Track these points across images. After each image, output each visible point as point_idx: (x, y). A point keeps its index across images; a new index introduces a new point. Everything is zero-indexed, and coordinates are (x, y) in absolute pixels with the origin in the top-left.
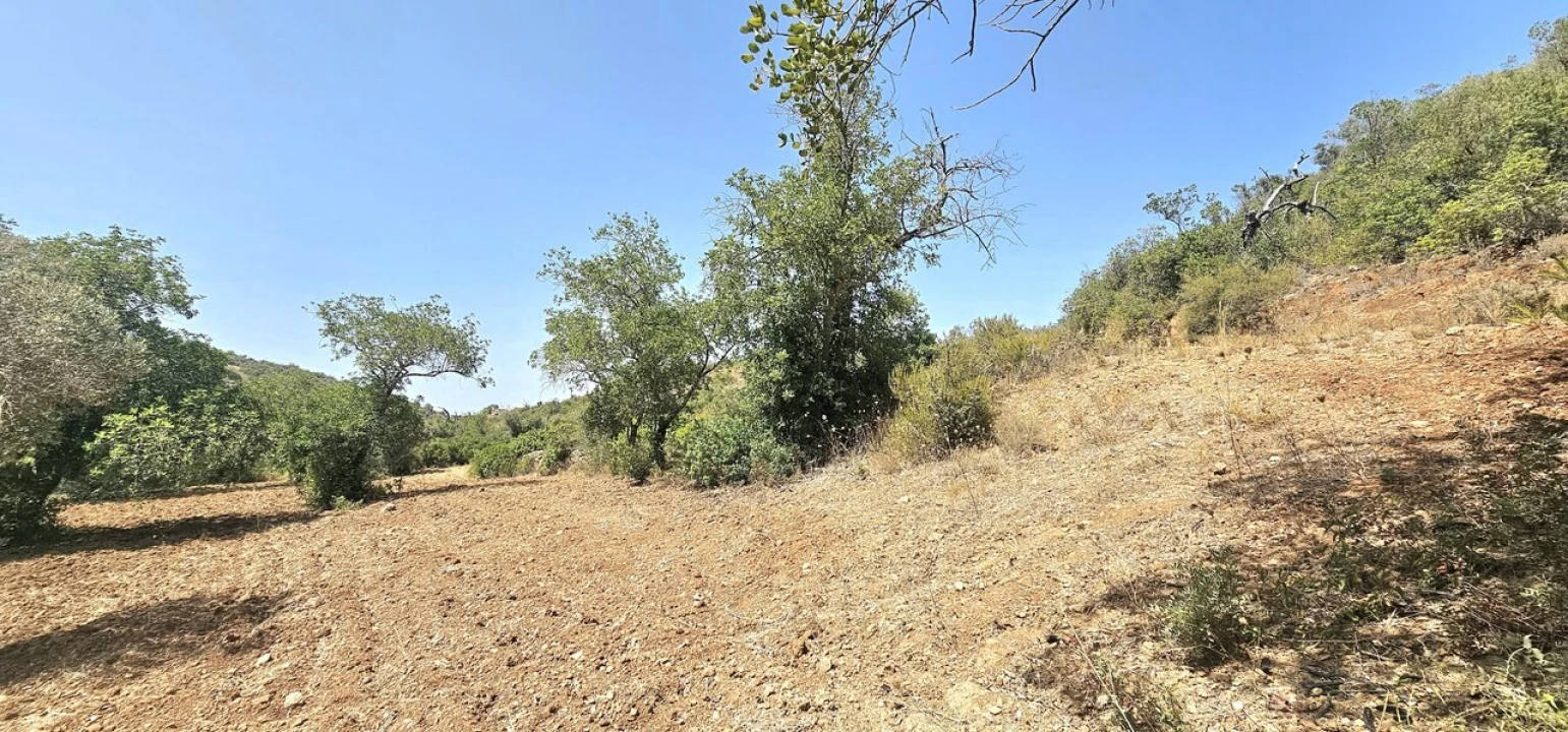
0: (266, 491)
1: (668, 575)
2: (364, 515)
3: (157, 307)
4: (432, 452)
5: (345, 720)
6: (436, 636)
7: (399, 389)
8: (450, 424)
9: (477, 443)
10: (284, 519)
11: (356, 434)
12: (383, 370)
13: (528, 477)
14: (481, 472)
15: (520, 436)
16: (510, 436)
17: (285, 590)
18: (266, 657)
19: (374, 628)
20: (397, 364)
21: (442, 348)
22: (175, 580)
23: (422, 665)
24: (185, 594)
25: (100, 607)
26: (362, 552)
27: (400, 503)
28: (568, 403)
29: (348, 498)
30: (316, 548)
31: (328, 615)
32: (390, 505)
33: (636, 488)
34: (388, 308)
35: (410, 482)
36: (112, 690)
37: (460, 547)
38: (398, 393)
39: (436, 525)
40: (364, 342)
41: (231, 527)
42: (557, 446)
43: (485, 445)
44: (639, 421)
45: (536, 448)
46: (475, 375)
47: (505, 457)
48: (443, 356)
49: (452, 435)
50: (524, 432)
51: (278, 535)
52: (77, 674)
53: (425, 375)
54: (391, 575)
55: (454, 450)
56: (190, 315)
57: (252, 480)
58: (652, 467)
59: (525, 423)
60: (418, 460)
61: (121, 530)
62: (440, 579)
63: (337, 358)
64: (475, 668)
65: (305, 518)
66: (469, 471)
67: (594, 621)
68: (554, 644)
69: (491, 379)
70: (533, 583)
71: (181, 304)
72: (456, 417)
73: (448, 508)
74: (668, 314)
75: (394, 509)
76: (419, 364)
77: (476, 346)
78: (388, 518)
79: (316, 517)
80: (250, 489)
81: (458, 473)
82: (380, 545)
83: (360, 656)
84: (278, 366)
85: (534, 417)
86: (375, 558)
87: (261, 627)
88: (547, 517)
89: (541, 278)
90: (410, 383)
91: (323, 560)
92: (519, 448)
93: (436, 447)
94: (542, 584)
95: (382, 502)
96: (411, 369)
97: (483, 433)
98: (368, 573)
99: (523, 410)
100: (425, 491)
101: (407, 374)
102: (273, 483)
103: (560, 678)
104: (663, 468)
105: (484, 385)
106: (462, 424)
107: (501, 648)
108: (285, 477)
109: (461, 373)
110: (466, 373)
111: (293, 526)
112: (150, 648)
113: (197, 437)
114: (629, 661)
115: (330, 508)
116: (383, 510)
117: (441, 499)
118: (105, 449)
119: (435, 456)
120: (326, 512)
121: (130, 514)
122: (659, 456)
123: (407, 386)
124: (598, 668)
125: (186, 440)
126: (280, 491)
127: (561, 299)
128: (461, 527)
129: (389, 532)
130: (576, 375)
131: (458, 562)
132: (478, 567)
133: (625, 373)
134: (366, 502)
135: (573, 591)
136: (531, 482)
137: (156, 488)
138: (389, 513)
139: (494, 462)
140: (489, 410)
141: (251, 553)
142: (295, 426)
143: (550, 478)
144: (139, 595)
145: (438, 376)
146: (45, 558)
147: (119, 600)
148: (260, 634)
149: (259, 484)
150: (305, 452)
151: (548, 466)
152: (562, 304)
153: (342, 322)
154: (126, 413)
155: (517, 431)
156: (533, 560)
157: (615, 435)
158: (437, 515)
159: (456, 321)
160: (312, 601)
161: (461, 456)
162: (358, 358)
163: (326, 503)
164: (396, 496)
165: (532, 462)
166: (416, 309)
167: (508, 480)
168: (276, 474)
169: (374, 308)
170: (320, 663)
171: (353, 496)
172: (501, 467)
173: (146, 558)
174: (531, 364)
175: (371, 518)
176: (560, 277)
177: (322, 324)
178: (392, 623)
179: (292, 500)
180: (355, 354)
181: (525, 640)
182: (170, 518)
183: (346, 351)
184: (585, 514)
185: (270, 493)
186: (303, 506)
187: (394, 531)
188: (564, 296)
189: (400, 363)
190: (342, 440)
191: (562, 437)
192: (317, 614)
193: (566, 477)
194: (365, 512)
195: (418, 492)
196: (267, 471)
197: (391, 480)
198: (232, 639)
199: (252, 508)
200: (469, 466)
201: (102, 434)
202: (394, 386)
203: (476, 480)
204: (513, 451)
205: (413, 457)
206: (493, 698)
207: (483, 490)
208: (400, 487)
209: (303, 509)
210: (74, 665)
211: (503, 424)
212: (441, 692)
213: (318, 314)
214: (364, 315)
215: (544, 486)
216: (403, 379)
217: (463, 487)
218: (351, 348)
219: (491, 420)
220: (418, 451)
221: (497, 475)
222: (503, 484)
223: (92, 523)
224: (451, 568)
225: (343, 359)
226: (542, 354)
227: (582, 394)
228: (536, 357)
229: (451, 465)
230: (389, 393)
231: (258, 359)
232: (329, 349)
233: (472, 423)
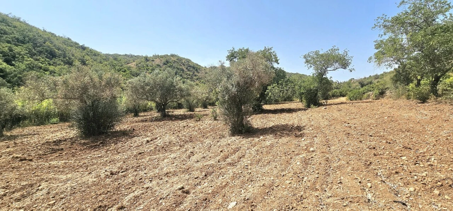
0: (295, 103)
1: (449, 138)
2: (318, 110)
3: (273, 63)
4: (334, 93)
5: (326, 157)
6: (347, 142)
7: (325, 75)
8: (339, 85)
9: (348, 90)
10: (300, 110)
11: (315, 88)
12: (320, 70)
13: (368, 100)
14: (350, 99)
15: (364, 87)
16: (360, 87)
17: (304, 125)
18: (303, 139)
19: (327, 137)
20: (324, 68)
21: (337, 61)
22: (282, 121)
23: (344, 149)
24: (285, 124)
25: (271, 124)
26: (320, 119)
27: (327, 107)
28: (382, 75)
29: (314, 105)
30: (309, 117)
31: (315, 132)
32: (325, 107)
33: (421, 104)
34: (321, 53)
35: (329, 101)
36: (278, 139)
37: (348, 120)
38: (325, 76)
39: (339, 113)
40: (315, 63)
41: (290, 111)
42: (379, 90)
43: (351, 91)
44: (422, 77)
45: (370, 91)
46: (348, 68)
47: (359, 94)
48: (337, 64)
49: (340, 88)
50: (365, 86)
51: (300, 113)
52: (271, 136)
53: (332, 70)
54: (329, 125)
55: (341, 92)
56: (278, 64)
57: (292, 101)
58: (430, 96)
59: (365, 83)
60: (330, 96)
61: (272, 110)
62: (344, 127)
63: (309, 68)
64: (362, 153)
65: (305, 110)
66: (346, 98)
67: (409, 148)
68: (391, 152)
69: (353, 69)
70: (378, 132)
71: (277, 61)
72: (341, 83)
73: (342, 109)
74: (441, 28)
75: (326, 108)
76: (330, 67)
77: (348, 59)
78: (325, 111)
79: (307, 110)
80: (292, 103)
81: (343, 99)
82: (324, 117)
83: (325, 143)
84: (294, 74)
85: (369, 80)
86: (324, 120)
87: (301, 132)
88: (379, 113)
89: (373, 29)
90: (328, 73)
91: (311, 120)
92: (364, 91)
93: (335, 92)
94: (382, 133)
95: (322, 107)
96: (328, 69)
97: (350, 87)
98: (322, 124)
99: (364, 79)
100: (334, 104)
101: (327, 71)
102: (296, 102)
103: (397, 163)
104: (436, 96)
105: (351, 71)
106: (343, 85)
107: (370, 149)
108: (298, 100)
109: (343, 68)
110: (345, 68)
111: (302, 111)
112: (281, 133)
113: (282, 91)
114: (432, 165)
115: (310, 108)
116: (323, 108)
117: (339, 106)
118: (268, 94)
119: (335, 94)
120: (309, 109)
121: (272, 107)
122: (434, 91)
123: (327, 74)
124: (415, 164)
125: (281, 91)
126: (298, 103)
127: (382, 35)
128: (347, 114)
129: (326, 114)
130: (389, 63)
131: (349, 123)
132: (356, 126)
133: (415, 59)
134: (318, 107)
135: (397, 137)
136: (370, 102)
137: (277, 102)
138: (325, 109)
139: (355, 96)
140: (351, 80)
141: (295, 116)
142: (300, 87)
143: (377, 101)
144: (277, 123)
145: (336, 70)
146: (262, 114)
147: (274, 123)
148: (301, 134)
149: (293, 102)
150: (303, 93)
151: (376, 97)
152: (382, 37)
153: (310, 59)
154: (271, 86)
155: (362, 86)
156: (376, 126)
157: (408, 84)
158: (339, 110)
159: (341, 52)
160: (311, 129)
161: (343, 94)
162: (314, 68)
163: (309, 106)
164: (326, 105)
165: (369, 96)
166: (329, 51)
167: (361, 101)
168: (296, 99)
169: (317, 53)
170: (316, 143)
171: (315, 105)
172: (358, 97)
173: (277, 116)
174: (369, 61)
175: (320, 110)
176: (382, 27)
177: (304, 60)
178: (332, 137)
179: (301, 105)
180: (313, 67)
181: (379, 149)
182: (279, 108)
183: (311, 67)
184: (395, 113)
185: (295, 104)
186: (304, 107)
187: (327, 114)
188: (383, 34)
189: (325, 68)
190: (311, 90)
191: (381, 87)
192: (312, 131)
193: (383, 100)
194: (318, 109)
195: (332, 104)
196: (294, 99)
197: (324, 101)
198: (296, 134)
199: (293, 107)
200: (346, 97)
201: (267, 91)
202: (324, 75)
203: (349, 101)
204: (362, 92)
205: (329, 95)
206: (371, 163)
207: (352, 104)
208: (327, 102)
209: (304, 108)
210: (271, 134)
211: (357, 84)
212: (352, 157)
213: (304, 58)
214: (315, 56)
215: (375, 103)
216: (326, 72)
217: (346, 103)
218: (312, 65)
219: (352, 83)
220: (330, 93)
221: (356, 100)
222: (359, 102)
223: (267, 109)
224: (347, 125)
225: (310, 69)
226: (373, 57)
227: (392, 70)
228: (371, 59)
229: (340, 97)
230: (322, 76)
231: (290, 73)
232: (307, 67)
233: (346, 85)
